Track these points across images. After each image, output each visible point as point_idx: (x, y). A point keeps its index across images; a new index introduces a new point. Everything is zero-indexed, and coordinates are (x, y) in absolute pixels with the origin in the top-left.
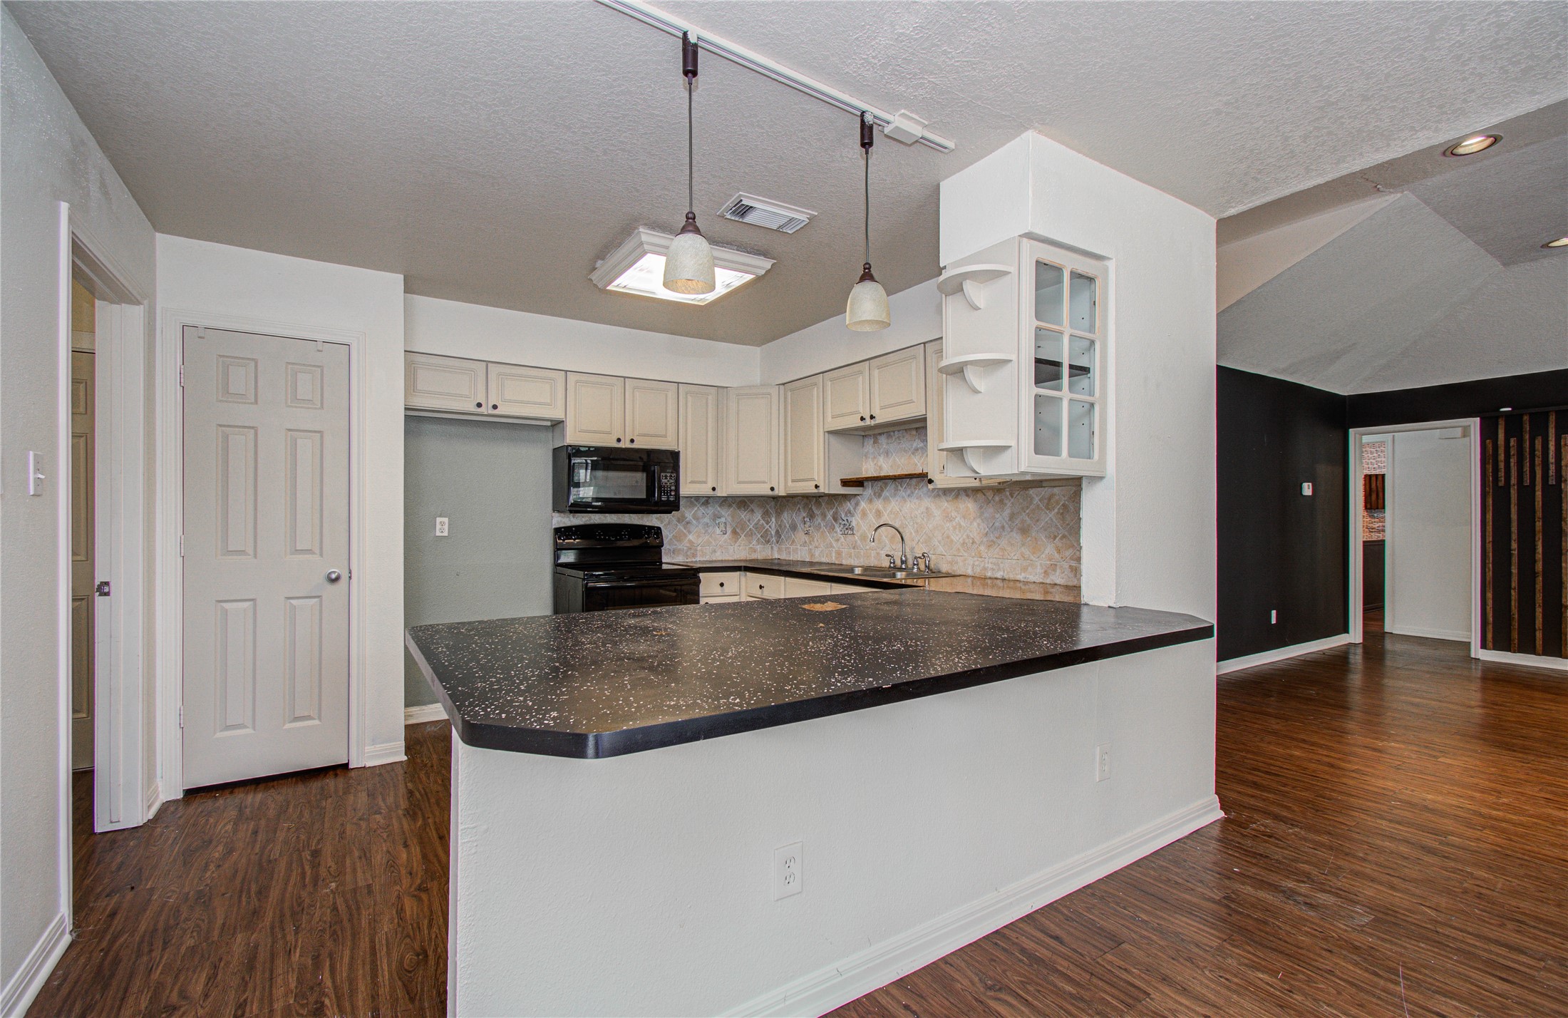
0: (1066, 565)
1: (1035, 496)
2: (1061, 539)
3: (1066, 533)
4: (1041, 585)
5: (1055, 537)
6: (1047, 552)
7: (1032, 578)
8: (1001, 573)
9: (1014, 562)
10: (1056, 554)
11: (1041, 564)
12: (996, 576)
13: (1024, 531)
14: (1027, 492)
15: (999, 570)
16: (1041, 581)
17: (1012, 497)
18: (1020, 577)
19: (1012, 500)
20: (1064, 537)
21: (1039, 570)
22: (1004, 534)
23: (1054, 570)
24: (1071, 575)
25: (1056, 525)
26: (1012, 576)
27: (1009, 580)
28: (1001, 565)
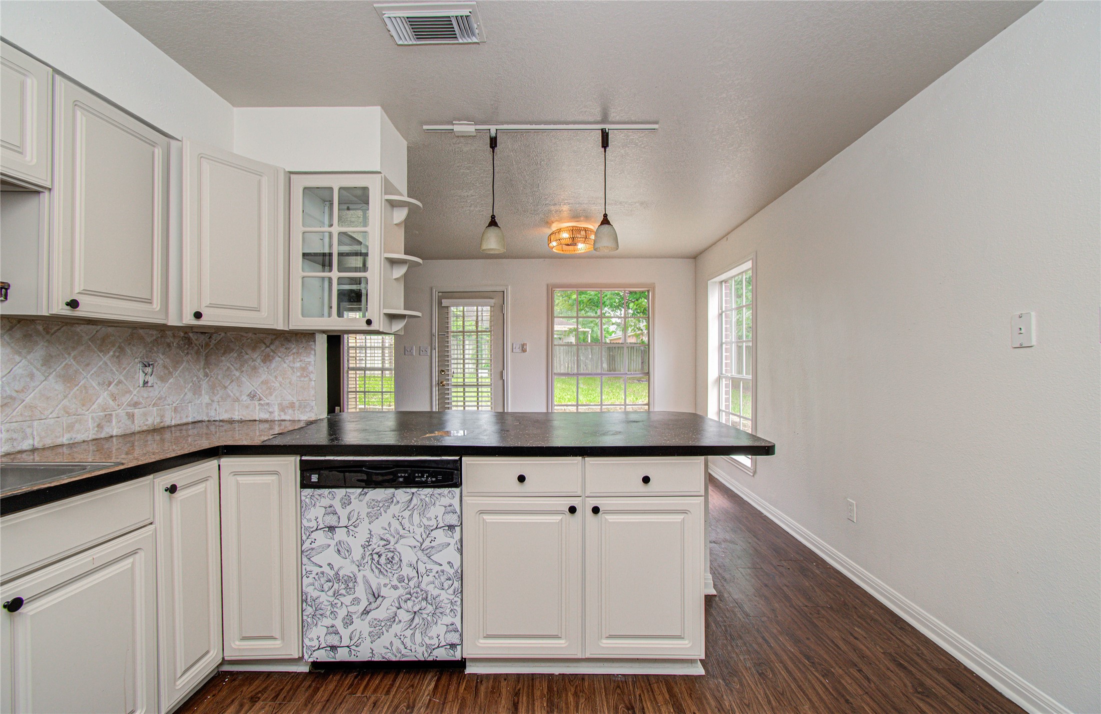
0: (121, 412)
1: (83, 334)
2: (117, 385)
3: (122, 378)
4: (95, 442)
5: (110, 384)
6: (100, 400)
7: (80, 437)
8: (31, 442)
9: (52, 421)
10: (111, 403)
11: (93, 418)
12: (19, 448)
13: (68, 379)
14: (73, 329)
15: (25, 438)
16: (94, 437)
17: (48, 333)
18: (65, 440)
19: (48, 337)
20: (120, 382)
21: (91, 424)
22: (33, 384)
23: (110, 421)
24: (129, 423)
25: (111, 370)
26: (49, 442)
27: (44, 449)
28: (29, 431)
